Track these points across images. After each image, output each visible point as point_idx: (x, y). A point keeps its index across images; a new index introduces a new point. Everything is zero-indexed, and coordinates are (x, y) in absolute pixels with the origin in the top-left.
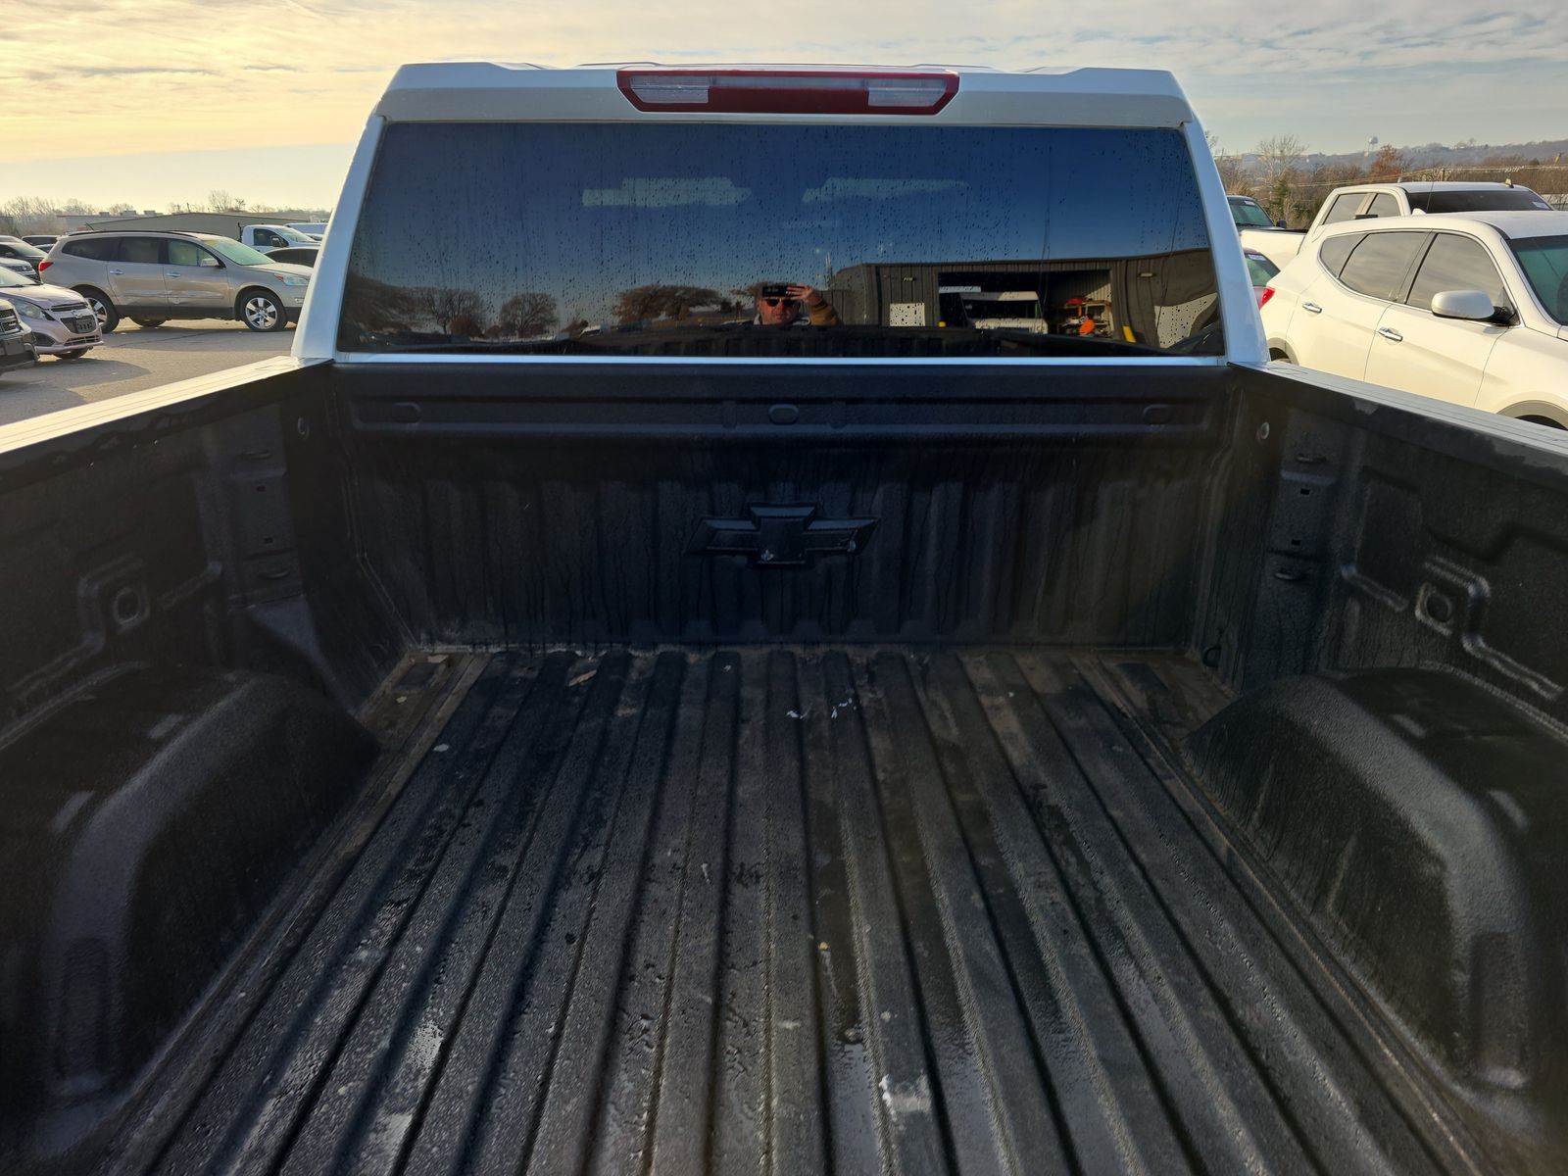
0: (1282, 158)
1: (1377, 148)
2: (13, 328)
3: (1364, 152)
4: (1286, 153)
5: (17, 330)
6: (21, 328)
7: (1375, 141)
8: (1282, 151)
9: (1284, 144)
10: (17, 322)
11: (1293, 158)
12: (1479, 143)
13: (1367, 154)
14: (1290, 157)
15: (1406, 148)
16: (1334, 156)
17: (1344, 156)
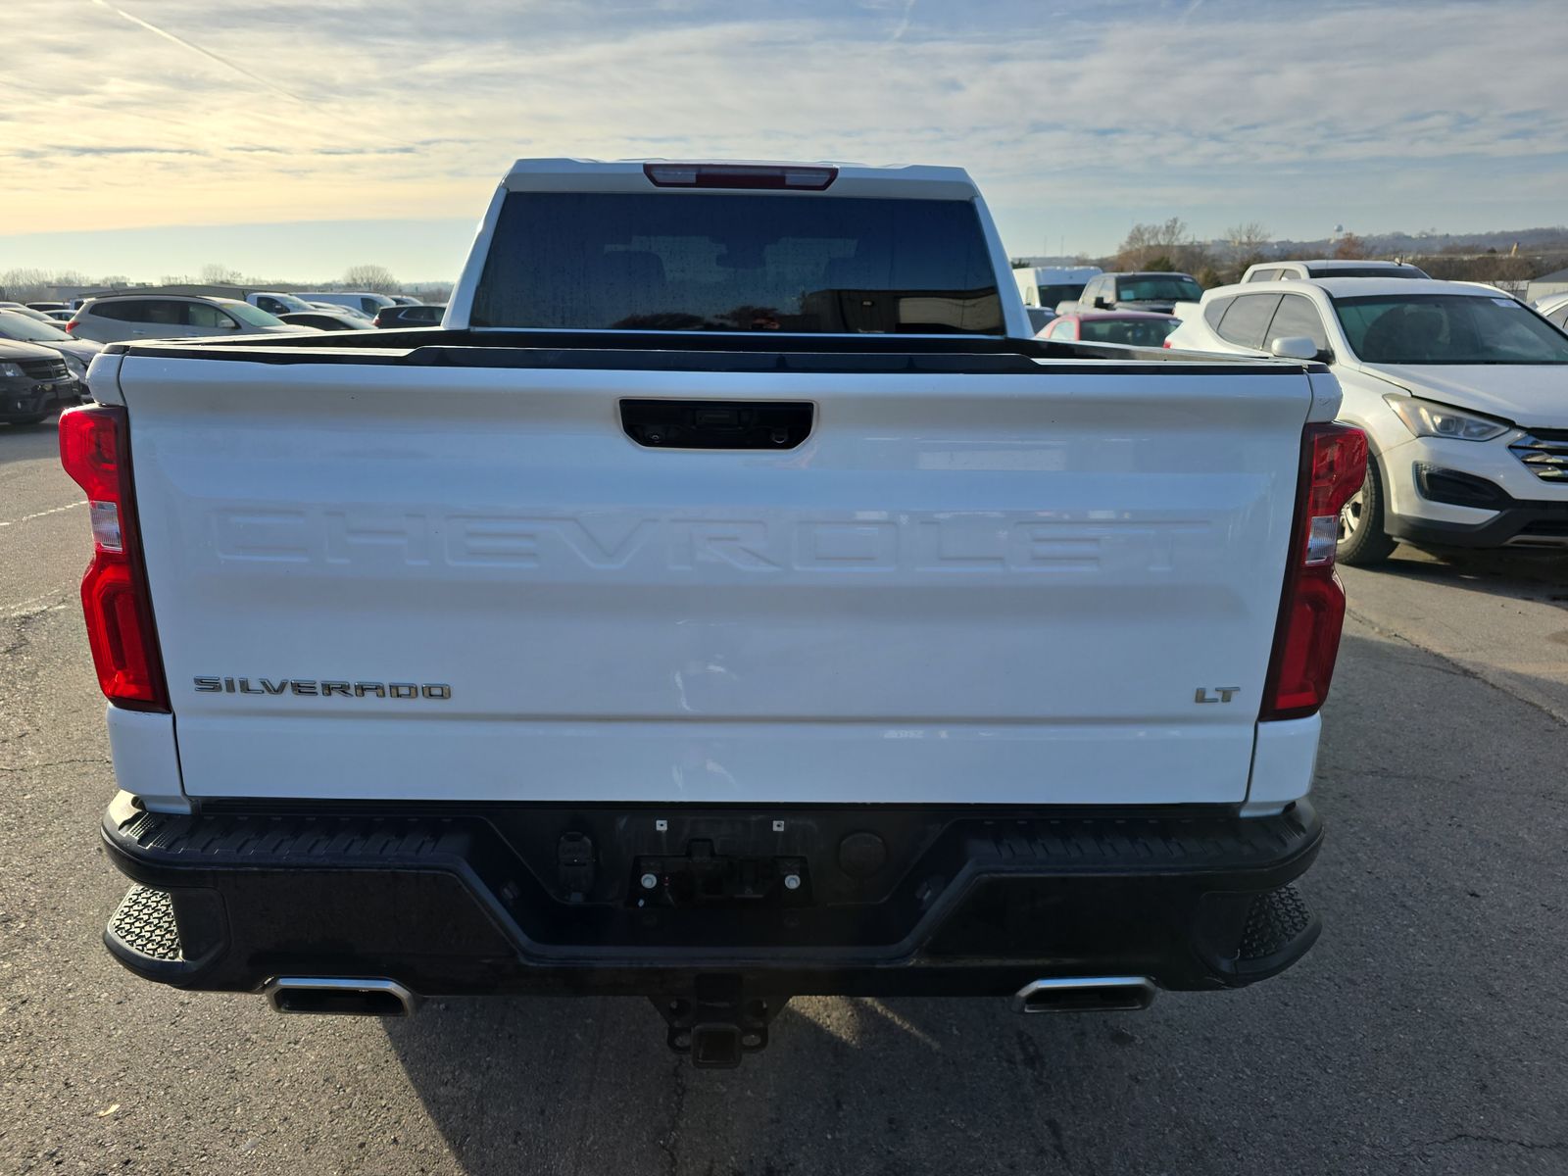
0: (1249, 244)
1: (1341, 236)
2: (64, 374)
3: (1329, 240)
4: (1253, 239)
5: (66, 376)
6: (70, 375)
7: (1340, 229)
8: (1249, 237)
9: (1250, 232)
10: (66, 370)
11: (1260, 243)
12: (1440, 232)
13: (1332, 242)
14: (1256, 243)
15: (1370, 236)
16: (1301, 243)
17: (1311, 244)
